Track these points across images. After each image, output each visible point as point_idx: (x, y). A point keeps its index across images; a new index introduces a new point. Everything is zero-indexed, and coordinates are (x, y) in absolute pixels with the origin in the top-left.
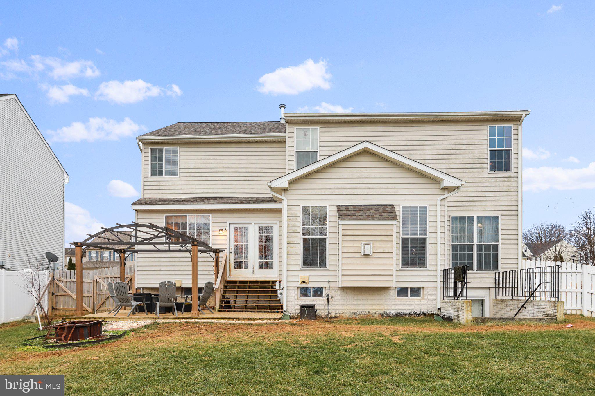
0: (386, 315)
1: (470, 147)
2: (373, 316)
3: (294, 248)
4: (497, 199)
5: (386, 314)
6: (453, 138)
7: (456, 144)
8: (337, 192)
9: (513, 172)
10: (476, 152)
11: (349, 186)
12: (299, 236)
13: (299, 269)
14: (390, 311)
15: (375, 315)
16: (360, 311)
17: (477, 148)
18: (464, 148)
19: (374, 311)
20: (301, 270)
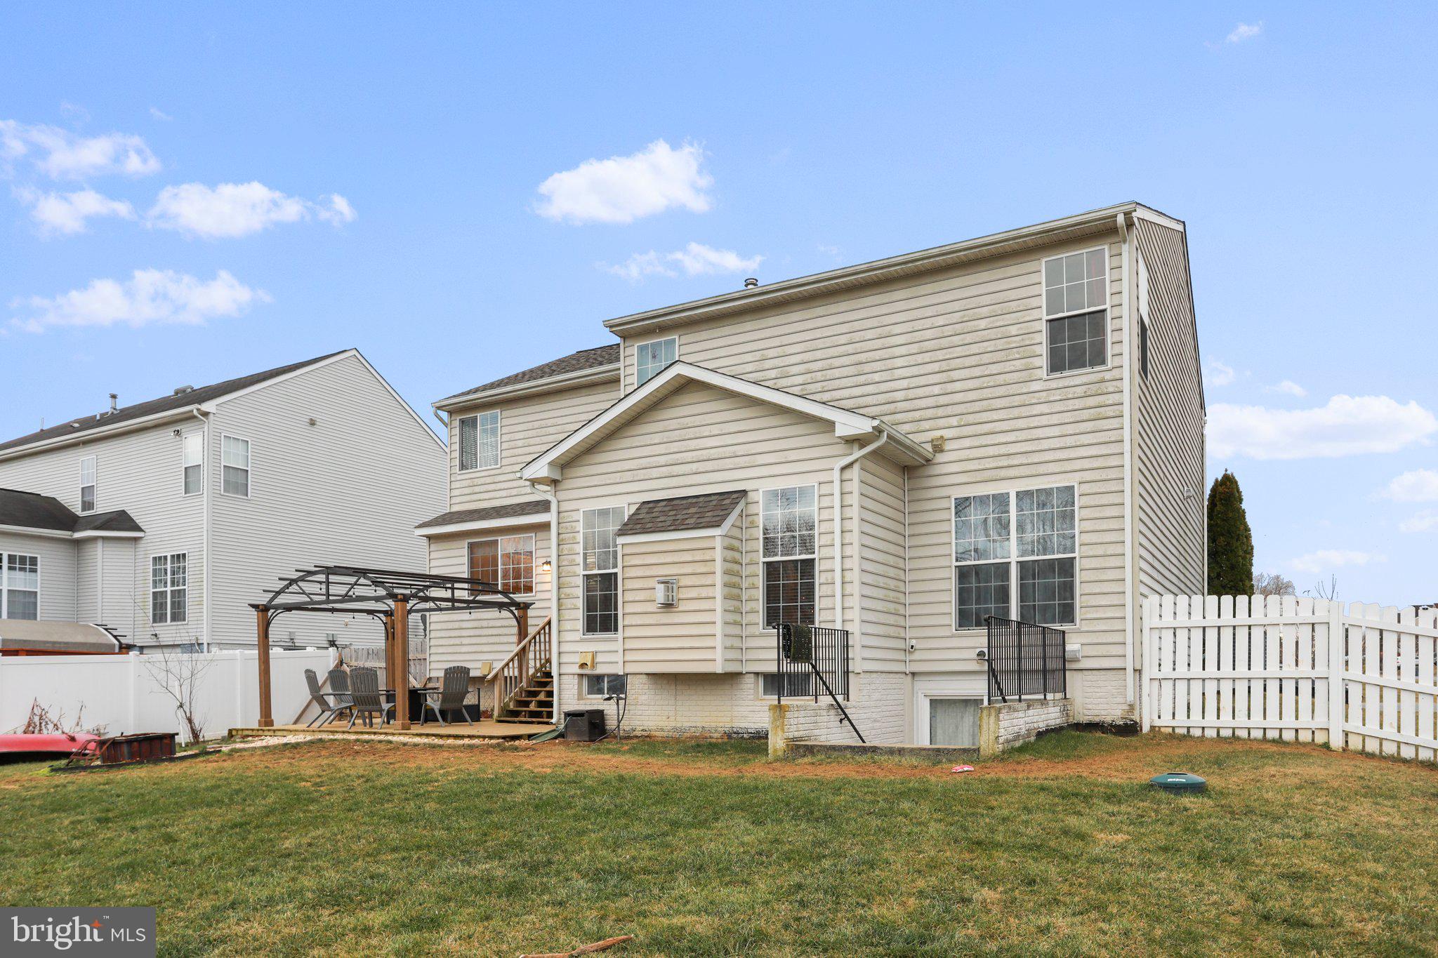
0: (735, 736)
1: (997, 321)
2: (711, 737)
3: (571, 596)
4: (1069, 441)
5: (735, 733)
6: (957, 306)
7: (965, 319)
8: (641, 474)
9: (1110, 366)
10: (1014, 330)
11: (662, 460)
12: (578, 573)
13: (578, 639)
14: (743, 725)
15: (716, 735)
16: (687, 724)
17: (1017, 321)
18: (983, 327)
19: (713, 725)
20: (582, 641)
